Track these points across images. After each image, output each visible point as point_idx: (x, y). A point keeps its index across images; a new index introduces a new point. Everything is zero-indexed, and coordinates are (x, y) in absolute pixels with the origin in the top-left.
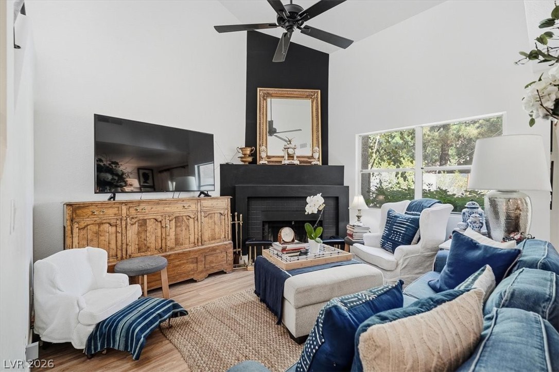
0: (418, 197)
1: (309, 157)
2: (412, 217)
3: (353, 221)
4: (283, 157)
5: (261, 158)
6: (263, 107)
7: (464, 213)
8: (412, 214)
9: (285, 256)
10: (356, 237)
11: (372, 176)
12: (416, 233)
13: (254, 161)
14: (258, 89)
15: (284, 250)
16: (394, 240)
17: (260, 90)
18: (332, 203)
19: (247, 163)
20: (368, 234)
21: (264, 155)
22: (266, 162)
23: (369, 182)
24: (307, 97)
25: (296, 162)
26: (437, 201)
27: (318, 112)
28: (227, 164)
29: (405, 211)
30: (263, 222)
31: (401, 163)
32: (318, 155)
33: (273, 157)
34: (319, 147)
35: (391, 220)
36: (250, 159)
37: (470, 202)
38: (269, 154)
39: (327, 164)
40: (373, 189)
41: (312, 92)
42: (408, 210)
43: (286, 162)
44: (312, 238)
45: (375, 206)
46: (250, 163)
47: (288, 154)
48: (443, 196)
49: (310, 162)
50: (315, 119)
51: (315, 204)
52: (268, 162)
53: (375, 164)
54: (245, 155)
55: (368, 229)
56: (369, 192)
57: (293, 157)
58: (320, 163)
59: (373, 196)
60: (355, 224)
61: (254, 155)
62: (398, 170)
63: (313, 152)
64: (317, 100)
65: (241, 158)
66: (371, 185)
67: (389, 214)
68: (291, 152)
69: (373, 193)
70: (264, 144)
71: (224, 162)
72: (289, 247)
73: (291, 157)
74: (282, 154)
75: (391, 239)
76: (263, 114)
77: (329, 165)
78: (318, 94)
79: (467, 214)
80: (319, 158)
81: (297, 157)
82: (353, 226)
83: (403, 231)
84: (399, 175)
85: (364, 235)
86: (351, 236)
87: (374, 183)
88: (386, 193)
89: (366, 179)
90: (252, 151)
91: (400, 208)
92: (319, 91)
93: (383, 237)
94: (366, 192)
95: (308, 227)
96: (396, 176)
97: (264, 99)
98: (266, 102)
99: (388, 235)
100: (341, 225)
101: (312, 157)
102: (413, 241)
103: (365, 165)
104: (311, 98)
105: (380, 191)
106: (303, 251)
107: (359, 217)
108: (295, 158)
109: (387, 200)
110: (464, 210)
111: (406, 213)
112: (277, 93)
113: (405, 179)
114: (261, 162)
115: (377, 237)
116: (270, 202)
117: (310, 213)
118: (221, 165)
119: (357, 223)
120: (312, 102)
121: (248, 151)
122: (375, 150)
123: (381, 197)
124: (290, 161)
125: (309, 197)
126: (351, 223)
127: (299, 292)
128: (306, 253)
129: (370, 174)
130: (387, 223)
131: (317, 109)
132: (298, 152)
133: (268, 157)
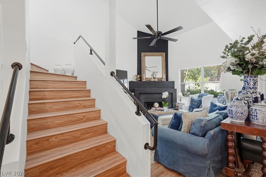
0: (202, 92)
1: (161, 78)
2: (199, 99)
3: (178, 101)
4: (152, 78)
5: (143, 79)
6: (144, 60)
7: (218, 98)
8: (200, 98)
9: (156, 112)
10: (179, 107)
11: (185, 84)
12: (201, 105)
13: (141, 80)
14: (142, 53)
15: (156, 110)
16: (193, 107)
17: (142, 54)
18: (170, 95)
19: (138, 81)
20: (184, 106)
21: (144, 78)
22: (145, 80)
23: (184, 87)
24: (160, 55)
25: (157, 80)
26: (209, 93)
27: (164, 61)
28: (131, 81)
29: (197, 97)
30: (145, 102)
31: (197, 80)
32: (164, 77)
33: (148, 78)
34: (165, 74)
35: (192, 100)
36: (139, 79)
37: (220, 94)
38: (146, 77)
39: (168, 81)
40: (186, 90)
41: (162, 53)
42: (198, 97)
43: (153, 80)
44: (164, 106)
45: (187, 96)
46: (139, 81)
47: (153, 77)
48: (212, 92)
49: (162, 80)
50: (163, 64)
51: (165, 95)
52: (146, 80)
53: (186, 80)
54: (137, 78)
55: (184, 104)
56: (184, 91)
57: (155, 78)
58: (165, 80)
59: (185, 93)
60: (179, 102)
61: (141, 78)
62: (196, 83)
63: (163, 76)
64: (164, 56)
65: (136, 79)
66: (185, 88)
67: (191, 99)
68: (154, 76)
69: (186, 91)
70: (144, 74)
71: (130, 81)
72: (158, 109)
73: (154, 78)
74: (151, 77)
75: (192, 107)
76: (144, 62)
77: (169, 81)
78: (164, 54)
79: (219, 98)
80: (165, 78)
81: (157, 78)
82: (179, 103)
83: (196, 104)
84: (196, 85)
85: (183, 106)
86: (178, 107)
87: (186, 87)
88: (191, 91)
89: (183, 86)
90: (140, 76)
91: (195, 97)
92: (165, 53)
93: (190, 107)
94: (183, 91)
95: (163, 102)
96: (195, 85)
97: (144, 57)
98: (145, 58)
99: (191, 106)
100: (174, 103)
101: (162, 78)
102: (200, 107)
103: (182, 81)
104: (162, 56)
105: (189, 91)
106: (162, 110)
107: (180, 100)
108: (156, 79)
109: (191, 94)
110: (218, 97)
111: (198, 98)
112: (149, 55)
113: (199, 86)
114: (144, 80)
115: (187, 107)
116: (147, 95)
117: (164, 98)
118: (129, 82)
119: (180, 102)
120: (162, 57)
121: (139, 76)
122: (186, 75)
123: (189, 93)
124: (154, 80)
125: (163, 93)
126: (178, 102)
127: (163, 120)
128: (163, 110)
129: (184, 84)
130: (191, 102)
131: (164, 60)
132: (157, 77)
133: (146, 78)
